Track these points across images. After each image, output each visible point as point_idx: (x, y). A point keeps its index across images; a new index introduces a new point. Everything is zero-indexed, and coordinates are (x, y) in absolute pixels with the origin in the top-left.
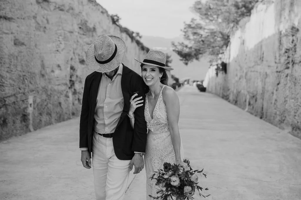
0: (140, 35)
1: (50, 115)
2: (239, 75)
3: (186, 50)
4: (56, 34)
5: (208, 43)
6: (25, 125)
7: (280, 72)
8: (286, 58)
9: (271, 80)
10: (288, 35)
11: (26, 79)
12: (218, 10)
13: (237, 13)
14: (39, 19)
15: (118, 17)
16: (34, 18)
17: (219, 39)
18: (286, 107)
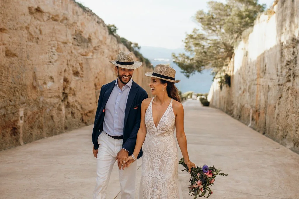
0: (139, 45)
1: (41, 128)
2: (243, 88)
3: (187, 62)
4: (49, 44)
5: (210, 54)
6: (15, 139)
7: (281, 85)
8: (288, 71)
9: (274, 93)
10: (289, 46)
11: (17, 91)
12: (221, 20)
13: (241, 23)
14: (31, 29)
15: (116, 27)
16: (26, 29)
17: (222, 50)
18: (288, 122)
